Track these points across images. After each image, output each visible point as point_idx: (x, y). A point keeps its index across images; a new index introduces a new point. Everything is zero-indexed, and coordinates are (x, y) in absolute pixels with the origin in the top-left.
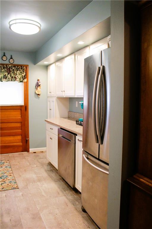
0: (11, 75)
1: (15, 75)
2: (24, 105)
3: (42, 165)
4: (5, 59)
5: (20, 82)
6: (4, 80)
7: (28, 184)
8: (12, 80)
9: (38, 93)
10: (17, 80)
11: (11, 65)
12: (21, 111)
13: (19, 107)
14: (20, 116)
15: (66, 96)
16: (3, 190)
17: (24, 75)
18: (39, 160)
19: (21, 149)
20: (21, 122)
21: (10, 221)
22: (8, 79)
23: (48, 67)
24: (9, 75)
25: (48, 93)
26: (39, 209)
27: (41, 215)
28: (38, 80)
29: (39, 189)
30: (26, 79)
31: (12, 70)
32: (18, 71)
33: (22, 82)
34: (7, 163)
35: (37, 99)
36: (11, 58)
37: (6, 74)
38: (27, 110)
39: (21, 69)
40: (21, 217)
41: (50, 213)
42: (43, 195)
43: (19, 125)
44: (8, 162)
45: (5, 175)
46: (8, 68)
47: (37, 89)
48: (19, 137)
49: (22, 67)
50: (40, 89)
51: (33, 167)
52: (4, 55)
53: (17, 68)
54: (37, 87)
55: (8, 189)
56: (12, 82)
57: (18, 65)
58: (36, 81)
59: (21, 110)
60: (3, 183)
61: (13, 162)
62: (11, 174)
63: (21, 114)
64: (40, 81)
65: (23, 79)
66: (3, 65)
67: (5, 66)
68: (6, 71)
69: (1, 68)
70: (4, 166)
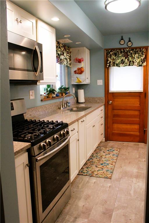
0: (128, 60)
1: (133, 59)
2: (143, 91)
4: (123, 43)
5: (139, 66)
6: (121, 65)
7: (123, 178)
8: (129, 65)
10: (135, 64)
11: (128, 49)
12: (140, 98)
13: (138, 93)
14: (139, 104)
16: (96, 176)
17: (143, 59)
19: (138, 139)
20: (139, 110)
21: (82, 206)
22: (126, 63)
24: (127, 59)
26: (116, 206)
27: (114, 213)
29: (131, 186)
30: (145, 63)
31: (130, 54)
32: (136, 54)
33: (141, 66)
34: (117, 151)
36: (130, 41)
37: (123, 59)
38: (146, 98)
39: (140, 51)
40: (94, 207)
41: (124, 215)
42: (130, 194)
43: (137, 113)
44: (119, 150)
45: (108, 162)
46: (126, 51)
48: (136, 127)
49: (140, 49)
51: (140, 161)
52: (122, 39)
53: (135, 51)
55: (101, 177)
56: (130, 66)
57: (136, 48)
59: (140, 96)
60: (100, 170)
61: (123, 152)
62: (114, 163)
63: (140, 102)
65: (142, 63)
66: (120, 49)
67: (122, 50)
68: (123, 56)
69: (118, 53)
70: (112, 154)
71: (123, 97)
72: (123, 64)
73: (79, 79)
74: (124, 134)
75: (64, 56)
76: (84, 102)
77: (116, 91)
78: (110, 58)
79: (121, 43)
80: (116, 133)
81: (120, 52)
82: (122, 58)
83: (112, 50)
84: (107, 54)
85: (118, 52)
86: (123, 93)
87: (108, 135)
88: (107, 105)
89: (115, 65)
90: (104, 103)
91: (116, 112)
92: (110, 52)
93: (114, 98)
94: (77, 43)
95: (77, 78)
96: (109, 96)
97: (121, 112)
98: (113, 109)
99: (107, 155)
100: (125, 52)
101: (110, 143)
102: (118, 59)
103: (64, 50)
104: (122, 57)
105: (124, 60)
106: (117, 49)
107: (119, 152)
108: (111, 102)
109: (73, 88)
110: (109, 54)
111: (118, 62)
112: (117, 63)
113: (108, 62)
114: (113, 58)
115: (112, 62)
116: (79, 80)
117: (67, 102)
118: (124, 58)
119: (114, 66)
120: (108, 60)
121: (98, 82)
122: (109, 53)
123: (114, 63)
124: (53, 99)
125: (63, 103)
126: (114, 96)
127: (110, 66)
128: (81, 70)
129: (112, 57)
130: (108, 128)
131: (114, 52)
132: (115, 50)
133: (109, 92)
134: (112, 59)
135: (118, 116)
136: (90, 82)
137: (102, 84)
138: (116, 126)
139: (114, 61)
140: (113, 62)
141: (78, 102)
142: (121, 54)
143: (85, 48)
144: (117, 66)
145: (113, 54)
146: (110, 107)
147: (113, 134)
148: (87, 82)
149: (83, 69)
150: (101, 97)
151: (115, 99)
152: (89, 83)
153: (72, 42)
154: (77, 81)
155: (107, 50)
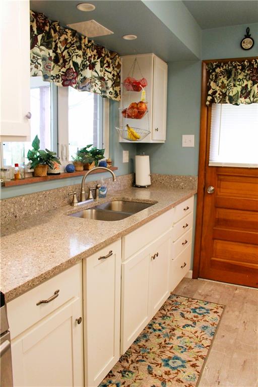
4: (249, 46)
22: (253, 97)
24: (256, 86)
34: (216, 315)
37: (247, 85)
44: (220, 311)
46: (255, 66)
52: (248, 36)
61: (231, 318)
66: (241, 60)
67: (246, 63)
68: (248, 77)
69: (236, 69)
70: (202, 323)
71: (244, 179)
72: (245, 98)
73: (132, 129)
74: (240, 266)
75: (96, 72)
76: (149, 186)
77: (226, 164)
78: (215, 82)
79: (245, 46)
80: (220, 262)
81: (240, 67)
82: (246, 83)
83: (221, 63)
84: (209, 74)
85: (235, 67)
86: (242, 170)
87: (199, 264)
88: (201, 196)
89: (227, 101)
90: (195, 191)
91: (222, 213)
92: (216, 68)
93: (221, 180)
94: (126, 38)
95: (126, 128)
96: (208, 175)
97: (233, 215)
98: (217, 206)
99: (188, 325)
100: (253, 68)
101: (203, 287)
102: (234, 86)
103: (96, 57)
104: (245, 81)
105: (249, 87)
106: (232, 60)
107: (221, 317)
108: (212, 188)
109: (124, 152)
110: (214, 73)
111: (234, 94)
112: (231, 94)
113: (210, 92)
114: (223, 83)
115: (218, 92)
116: (132, 134)
117: (97, 188)
118: (250, 83)
119: (223, 101)
120: (209, 88)
121: (183, 140)
122: (214, 70)
123: (224, 95)
124: (51, 180)
125: (82, 191)
126: (220, 175)
127: (212, 101)
128: (138, 109)
129: (221, 81)
130: (201, 249)
131: (224, 67)
132: (227, 63)
133: (210, 165)
134: (220, 84)
135: (226, 222)
136: (164, 139)
137: (193, 146)
138: (219, 245)
139: (224, 91)
140: (222, 92)
141: (134, 184)
142: (243, 73)
143: (153, 55)
144: (231, 103)
145: (222, 72)
146: (209, 201)
147: (213, 264)
148: (157, 137)
149: (143, 106)
150: (190, 176)
151: (222, 182)
152: (164, 142)
153: (113, 33)
154: (127, 134)
155: (208, 63)
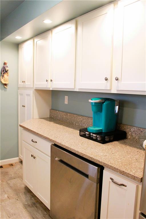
3: (17, 195)
9: (4, 83)
15: (53, 88)
18: (9, 182)
23: (19, 46)
25: (20, 83)
28: (5, 64)
35: (3, 91)
47: (3, 76)
50: (8, 77)
54: (4, 73)
58: (3, 65)
64: (7, 65)
